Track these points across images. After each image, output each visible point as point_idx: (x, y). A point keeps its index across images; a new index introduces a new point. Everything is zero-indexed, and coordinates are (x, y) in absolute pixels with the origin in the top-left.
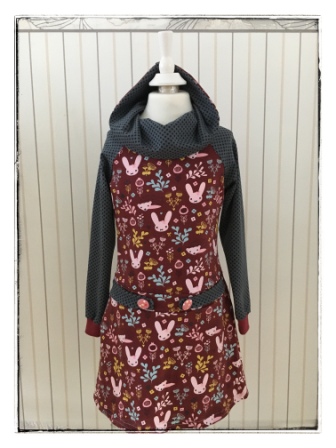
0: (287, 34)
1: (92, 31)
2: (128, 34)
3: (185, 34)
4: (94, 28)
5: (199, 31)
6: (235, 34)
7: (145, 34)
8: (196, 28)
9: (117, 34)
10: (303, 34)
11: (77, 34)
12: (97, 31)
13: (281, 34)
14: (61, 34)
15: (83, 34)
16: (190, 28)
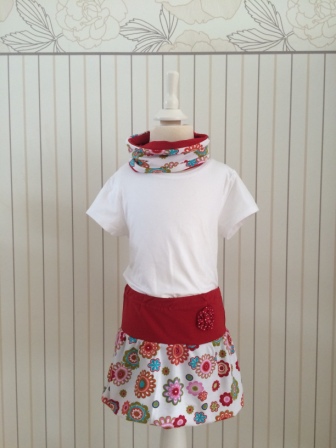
0: (246, 56)
1: (65, 54)
3: (150, 57)
4: (67, 51)
5: (163, 54)
6: (197, 56)
7: (113, 57)
8: (160, 50)
9: (88, 57)
10: (262, 56)
11: (51, 57)
12: (69, 54)
13: (240, 56)
14: (36, 57)
15: (57, 57)
16: (155, 51)
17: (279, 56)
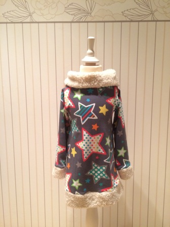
0: (132, 23)
1: (36, 22)
2: (53, 24)
3: (81, 24)
4: (37, 21)
5: (88, 22)
6: (106, 23)
7: (62, 24)
8: (86, 21)
9: (48, 24)
10: (140, 23)
11: (29, 24)
12: (38, 23)
13: (129, 23)
14: (21, 24)
15: (32, 24)
16: (84, 20)
17: (149, 23)
